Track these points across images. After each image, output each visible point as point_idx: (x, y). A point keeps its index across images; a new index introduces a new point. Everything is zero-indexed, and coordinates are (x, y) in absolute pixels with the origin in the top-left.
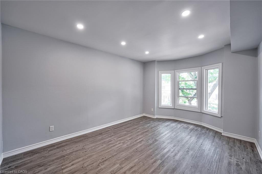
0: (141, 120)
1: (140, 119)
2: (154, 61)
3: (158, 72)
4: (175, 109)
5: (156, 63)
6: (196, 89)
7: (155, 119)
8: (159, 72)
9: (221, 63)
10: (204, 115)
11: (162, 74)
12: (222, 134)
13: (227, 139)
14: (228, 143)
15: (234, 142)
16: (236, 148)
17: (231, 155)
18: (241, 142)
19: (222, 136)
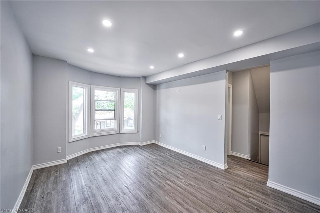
4: (91, 138)
5: (67, 65)
7: (67, 163)
8: (70, 82)
10: (122, 134)
11: (73, 86)
12: (141, 145)
13: (146, 147)
14: (151, 148)
15: (151, 146)
16: (157, 149)
17: (163, 153)
18: (151, 145)
19: (142, 146)
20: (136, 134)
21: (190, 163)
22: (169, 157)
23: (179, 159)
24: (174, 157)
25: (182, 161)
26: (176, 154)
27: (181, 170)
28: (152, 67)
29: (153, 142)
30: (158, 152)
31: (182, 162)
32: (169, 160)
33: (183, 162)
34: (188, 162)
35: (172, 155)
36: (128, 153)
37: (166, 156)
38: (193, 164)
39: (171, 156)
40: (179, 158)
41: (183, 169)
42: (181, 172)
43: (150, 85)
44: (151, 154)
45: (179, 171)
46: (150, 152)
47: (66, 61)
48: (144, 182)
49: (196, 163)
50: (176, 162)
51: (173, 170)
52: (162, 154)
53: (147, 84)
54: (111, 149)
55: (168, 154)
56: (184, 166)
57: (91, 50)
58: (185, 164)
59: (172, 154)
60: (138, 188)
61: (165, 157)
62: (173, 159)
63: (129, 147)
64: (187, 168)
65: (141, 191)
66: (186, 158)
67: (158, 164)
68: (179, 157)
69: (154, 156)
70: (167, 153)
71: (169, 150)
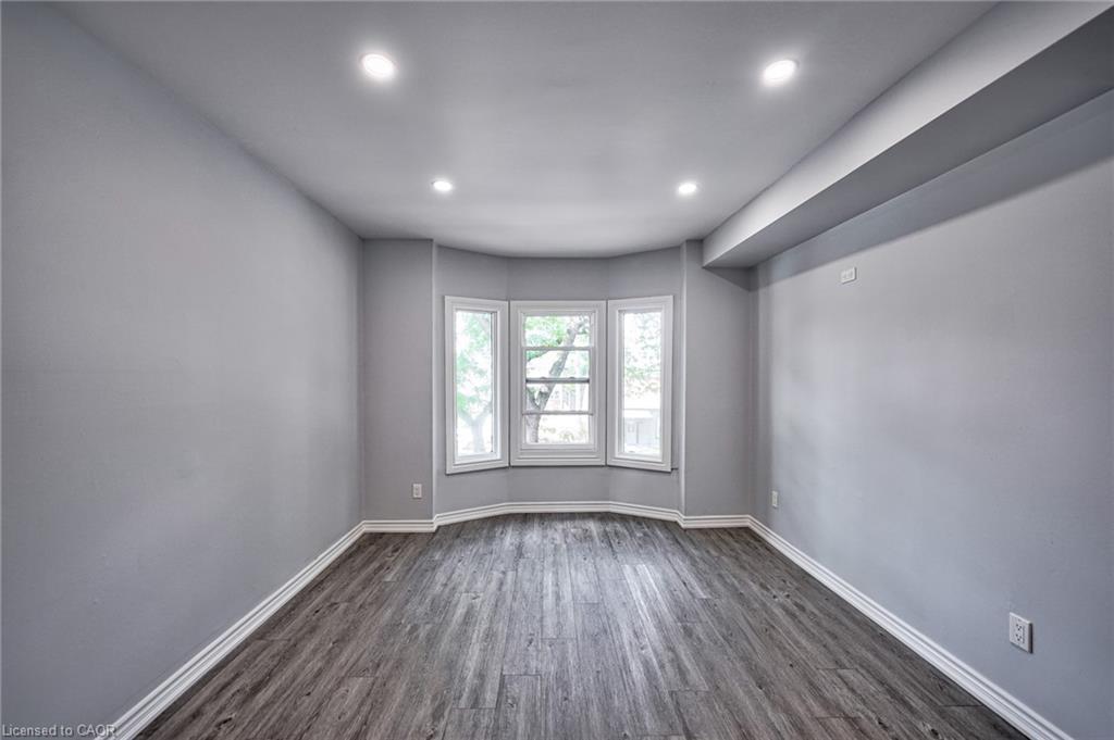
0: (375, 565)
1: (359, 560)
2: (427, 242)
3: (443, 298)
4: (512, 470)
5: (435, 251)
6: (588, 381)
7: (434, 534)
8: (447, 298)
9: (671, 297)
11: (457, 309)
12: (683, 526)
13: (703, 538)
14: (718, 548)
15: (723, 540)
16: (744, 557)
17: (763, 586)
18: (731, 535)
19: (685, 530)
20: (666, 477)
21: (892, 692)
22: (778, 611)
23: (830, 641)
24: (809, 624)
25: (844, 659)
26: (833, 610)
27: (801, 710)
28: (687, 188)
29: (747, 521)
30: (738, 571)
31: (843, 667)
32: (768, 631)
33: (847, 673)
34: (882, 683)
35: (802, 609)
36: (611, 546)
37: (764, 605)
38: (911, 710)
39: (793, 616)
40: (835, 637)
41: (819, 711)
42: (794, 724)
43: (723, 270)
44: (699, 575)
45: (788, 710)
46: (701, 565)
47: (431, 240)
48: (576, 692)
49: (942, 713)
50: (798, 654)
51: (749, 693)
52: (755, 588)
53: (704, 268)
54: (572, 516)
55: (781, 598)
56: (840, 695)
57: (443, 186)
58: (853, 690)
59: (810, 606)
60: (535, 705)
61: (756, 605)
62: (795, 633)
63: (632, 524)
64: (847, 718)
65: (533, 725)
66: (888, 654)
67: (699, 630)
68: (837, 629)
69: (709, 585)
70: (781, 589)
71: (805, 577)
